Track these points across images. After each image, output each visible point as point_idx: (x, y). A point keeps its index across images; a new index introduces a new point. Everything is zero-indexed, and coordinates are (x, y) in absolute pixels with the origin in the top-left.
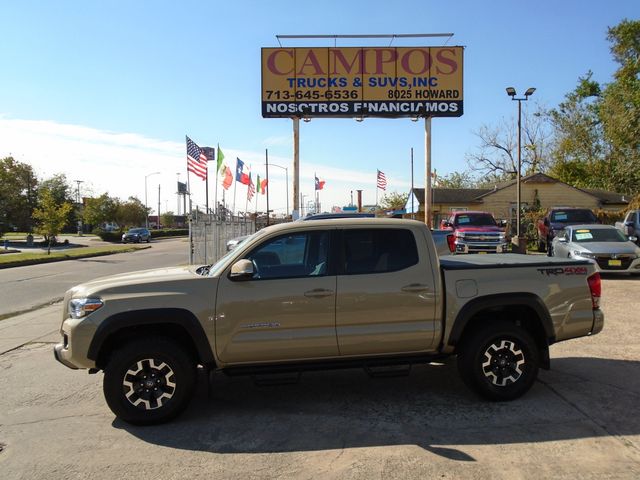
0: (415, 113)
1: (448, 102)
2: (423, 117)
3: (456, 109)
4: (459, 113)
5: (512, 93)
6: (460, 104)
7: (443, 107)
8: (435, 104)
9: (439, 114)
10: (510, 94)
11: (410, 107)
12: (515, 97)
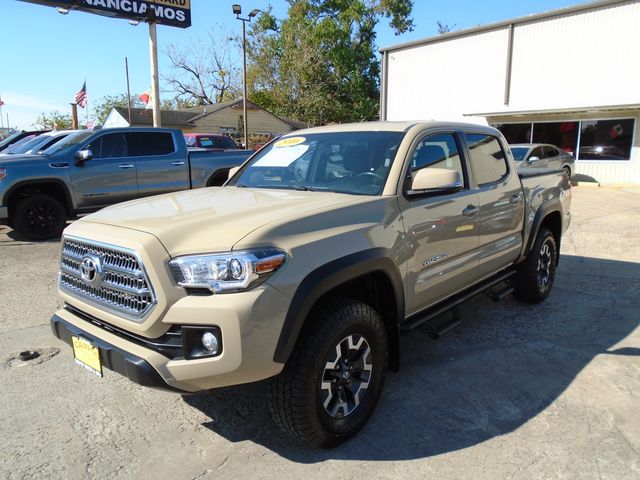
0: (138, 14)
1: (175, 9)
2: (146, 21)
3: (183, 19)
4: (187, 23)
5: (237, 11)
6: (187, 13)
7: (170, 14)
8: (160, 8)
9: (165, 21)
10: (235, 12)
11: (132, 6)
12: (240, 16)
